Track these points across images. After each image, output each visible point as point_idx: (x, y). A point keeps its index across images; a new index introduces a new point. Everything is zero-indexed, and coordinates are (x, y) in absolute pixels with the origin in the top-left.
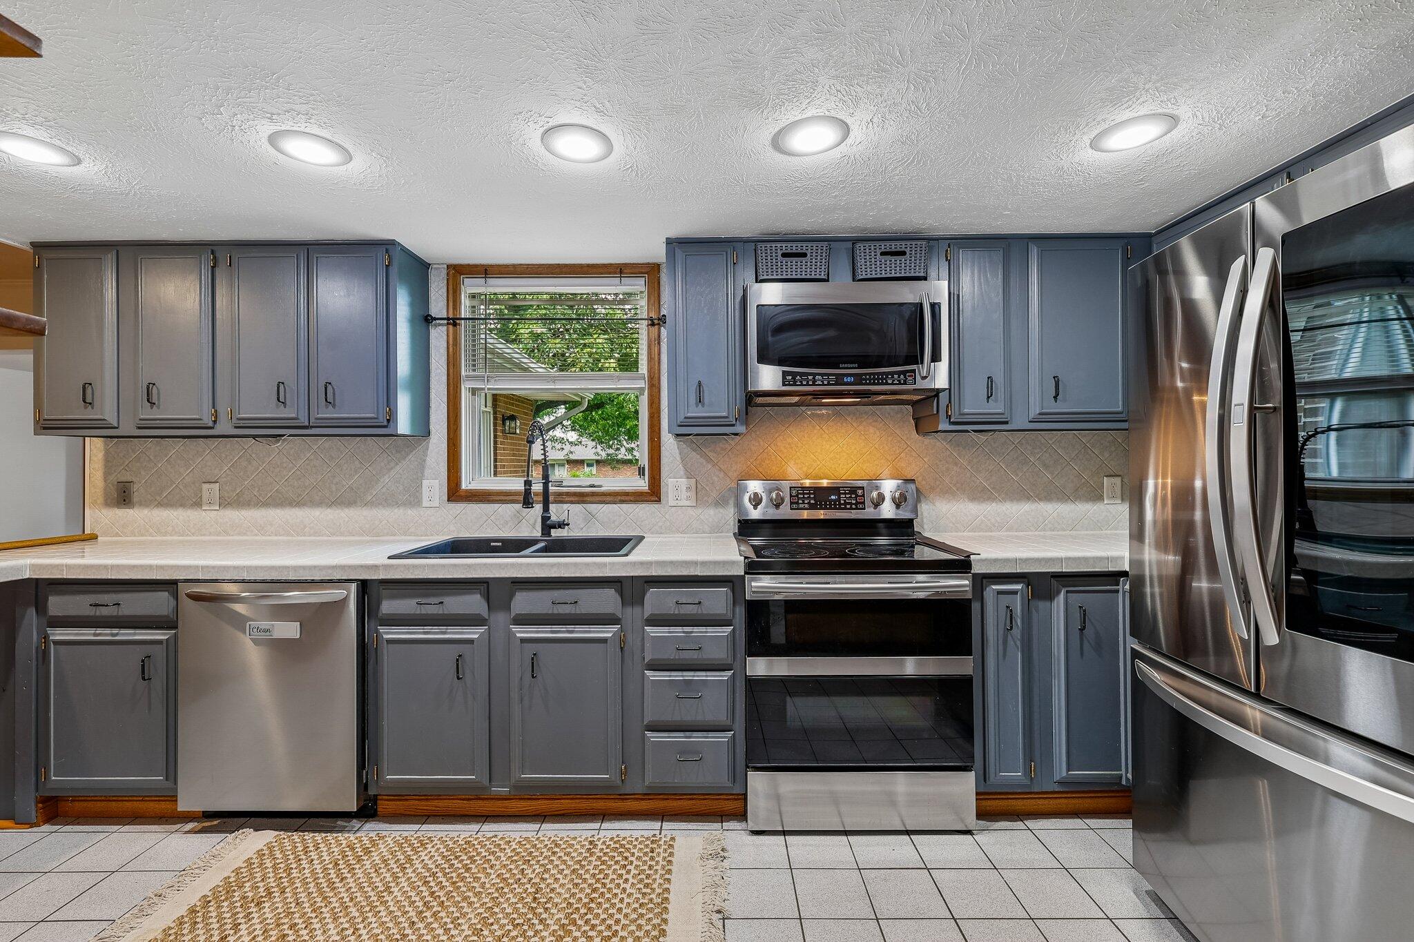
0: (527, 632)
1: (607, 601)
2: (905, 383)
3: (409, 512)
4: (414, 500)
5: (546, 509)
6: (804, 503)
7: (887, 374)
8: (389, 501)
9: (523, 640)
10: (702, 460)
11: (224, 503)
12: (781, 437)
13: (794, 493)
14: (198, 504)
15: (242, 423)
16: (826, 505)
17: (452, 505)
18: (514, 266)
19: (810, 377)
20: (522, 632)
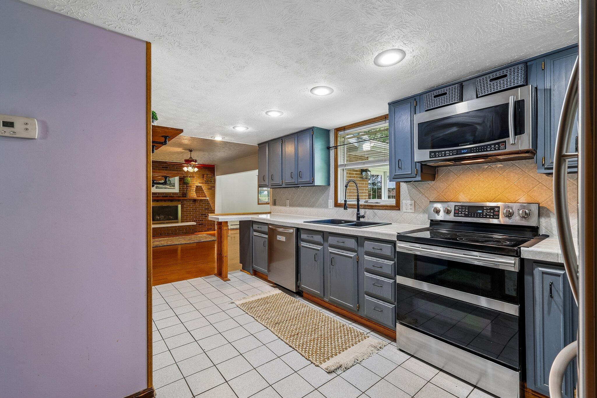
0: (334, 251)
1: (352, 244)
2: (499, 149)
3: (326, 210)
4: (327, 207)
5: (358, 211)
6: (461, 213)
7: (487, 146)
8: (320, 206)
9: (331, 252)
10: (417, 193)
11: (291, 205)
12: (456, 181)
13: (457, 208)
14: (286, 206)
15: (286, 184)
16: (474, 215)
17: (336, 208)
18: (352, 125)
19: (443, 153)
20: (331, 250)
